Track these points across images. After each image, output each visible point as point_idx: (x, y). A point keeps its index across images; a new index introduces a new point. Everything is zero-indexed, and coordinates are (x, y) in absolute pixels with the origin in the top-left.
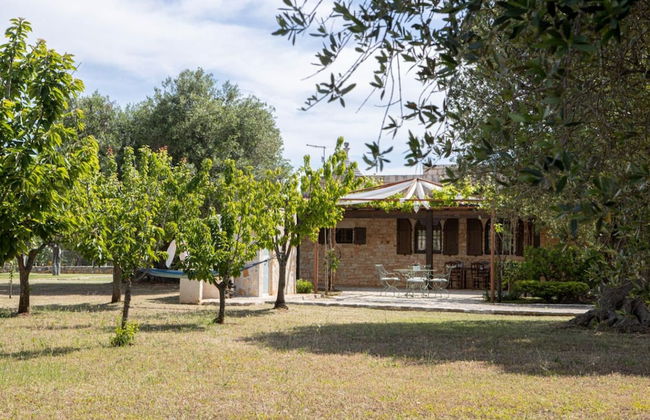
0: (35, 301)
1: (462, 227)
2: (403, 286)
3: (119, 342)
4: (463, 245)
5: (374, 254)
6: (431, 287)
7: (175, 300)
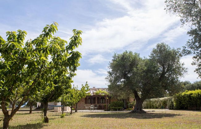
0: (32, 112)
1: (96, 99)
2: (89, 109)
3: (62, 117)
4: (96, 102)
5: (80, 104)
6: (94, 109)
7: (53, 111)
